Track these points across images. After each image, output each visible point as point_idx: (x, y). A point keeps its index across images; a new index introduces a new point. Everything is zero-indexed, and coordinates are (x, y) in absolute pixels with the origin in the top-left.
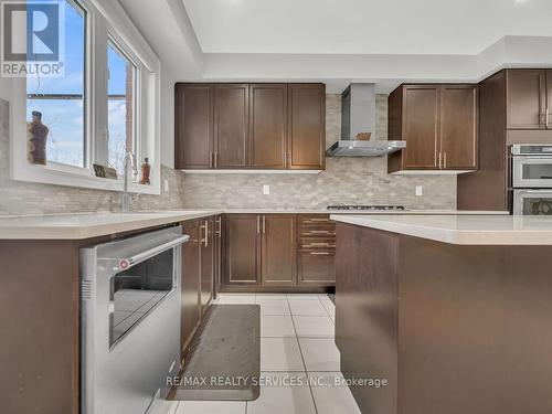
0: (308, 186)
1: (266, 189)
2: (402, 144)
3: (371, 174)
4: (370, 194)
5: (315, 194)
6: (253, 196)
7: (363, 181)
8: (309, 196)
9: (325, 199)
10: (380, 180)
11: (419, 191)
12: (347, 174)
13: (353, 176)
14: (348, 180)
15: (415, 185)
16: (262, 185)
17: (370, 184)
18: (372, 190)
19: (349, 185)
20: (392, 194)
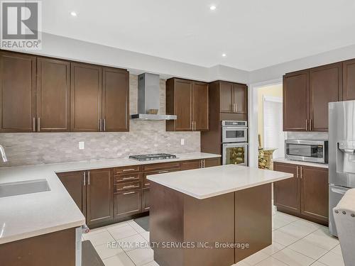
0: (115, 141)
1: (81, 146)
2: (174, 117)
3: (156, 132)
4: (156, 145)
5: (120, 147)
6: (70, 151)
7: (152, 136)
8: (116, 149)
9: (127, 150)
10: (162, 135)
11: (183, 142)
12: (141, 132)
13: (146, 133)
14: (142, 136)
15: (181, 138)
16: (78, 142)
17: (156, 139)
18: (157, 142)
19: (143, 140)
20: (169, 145)
